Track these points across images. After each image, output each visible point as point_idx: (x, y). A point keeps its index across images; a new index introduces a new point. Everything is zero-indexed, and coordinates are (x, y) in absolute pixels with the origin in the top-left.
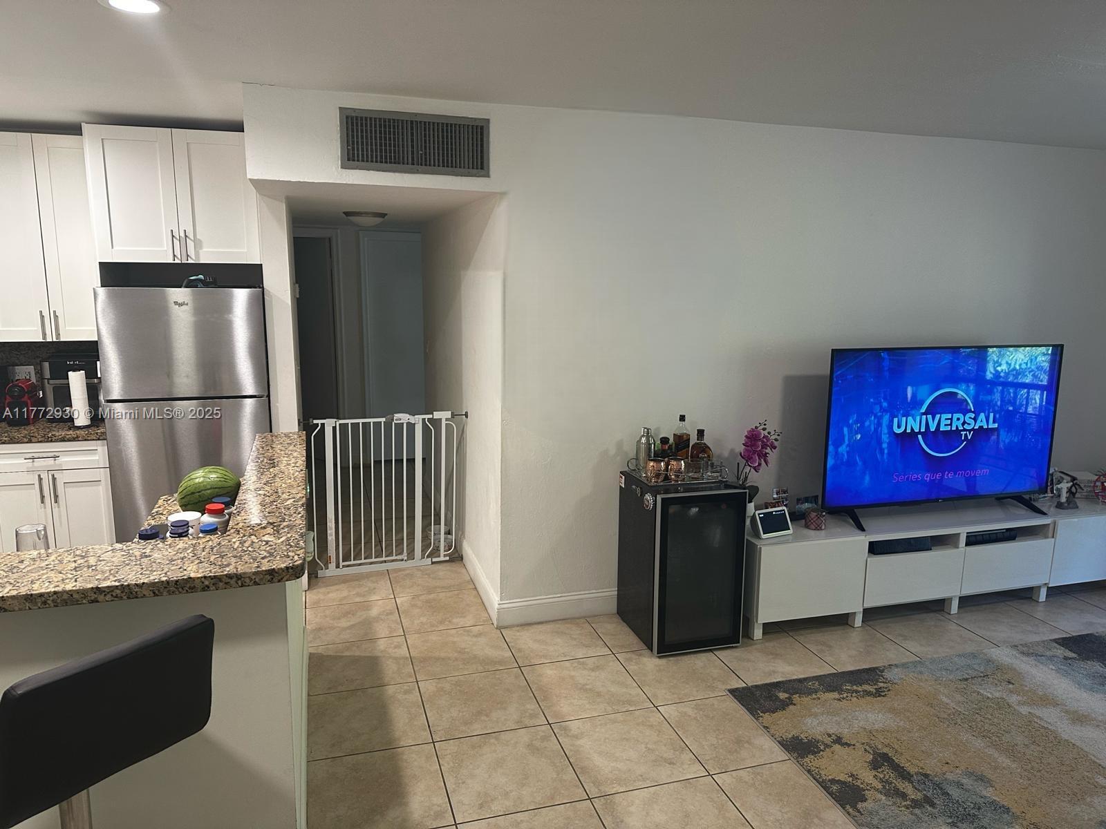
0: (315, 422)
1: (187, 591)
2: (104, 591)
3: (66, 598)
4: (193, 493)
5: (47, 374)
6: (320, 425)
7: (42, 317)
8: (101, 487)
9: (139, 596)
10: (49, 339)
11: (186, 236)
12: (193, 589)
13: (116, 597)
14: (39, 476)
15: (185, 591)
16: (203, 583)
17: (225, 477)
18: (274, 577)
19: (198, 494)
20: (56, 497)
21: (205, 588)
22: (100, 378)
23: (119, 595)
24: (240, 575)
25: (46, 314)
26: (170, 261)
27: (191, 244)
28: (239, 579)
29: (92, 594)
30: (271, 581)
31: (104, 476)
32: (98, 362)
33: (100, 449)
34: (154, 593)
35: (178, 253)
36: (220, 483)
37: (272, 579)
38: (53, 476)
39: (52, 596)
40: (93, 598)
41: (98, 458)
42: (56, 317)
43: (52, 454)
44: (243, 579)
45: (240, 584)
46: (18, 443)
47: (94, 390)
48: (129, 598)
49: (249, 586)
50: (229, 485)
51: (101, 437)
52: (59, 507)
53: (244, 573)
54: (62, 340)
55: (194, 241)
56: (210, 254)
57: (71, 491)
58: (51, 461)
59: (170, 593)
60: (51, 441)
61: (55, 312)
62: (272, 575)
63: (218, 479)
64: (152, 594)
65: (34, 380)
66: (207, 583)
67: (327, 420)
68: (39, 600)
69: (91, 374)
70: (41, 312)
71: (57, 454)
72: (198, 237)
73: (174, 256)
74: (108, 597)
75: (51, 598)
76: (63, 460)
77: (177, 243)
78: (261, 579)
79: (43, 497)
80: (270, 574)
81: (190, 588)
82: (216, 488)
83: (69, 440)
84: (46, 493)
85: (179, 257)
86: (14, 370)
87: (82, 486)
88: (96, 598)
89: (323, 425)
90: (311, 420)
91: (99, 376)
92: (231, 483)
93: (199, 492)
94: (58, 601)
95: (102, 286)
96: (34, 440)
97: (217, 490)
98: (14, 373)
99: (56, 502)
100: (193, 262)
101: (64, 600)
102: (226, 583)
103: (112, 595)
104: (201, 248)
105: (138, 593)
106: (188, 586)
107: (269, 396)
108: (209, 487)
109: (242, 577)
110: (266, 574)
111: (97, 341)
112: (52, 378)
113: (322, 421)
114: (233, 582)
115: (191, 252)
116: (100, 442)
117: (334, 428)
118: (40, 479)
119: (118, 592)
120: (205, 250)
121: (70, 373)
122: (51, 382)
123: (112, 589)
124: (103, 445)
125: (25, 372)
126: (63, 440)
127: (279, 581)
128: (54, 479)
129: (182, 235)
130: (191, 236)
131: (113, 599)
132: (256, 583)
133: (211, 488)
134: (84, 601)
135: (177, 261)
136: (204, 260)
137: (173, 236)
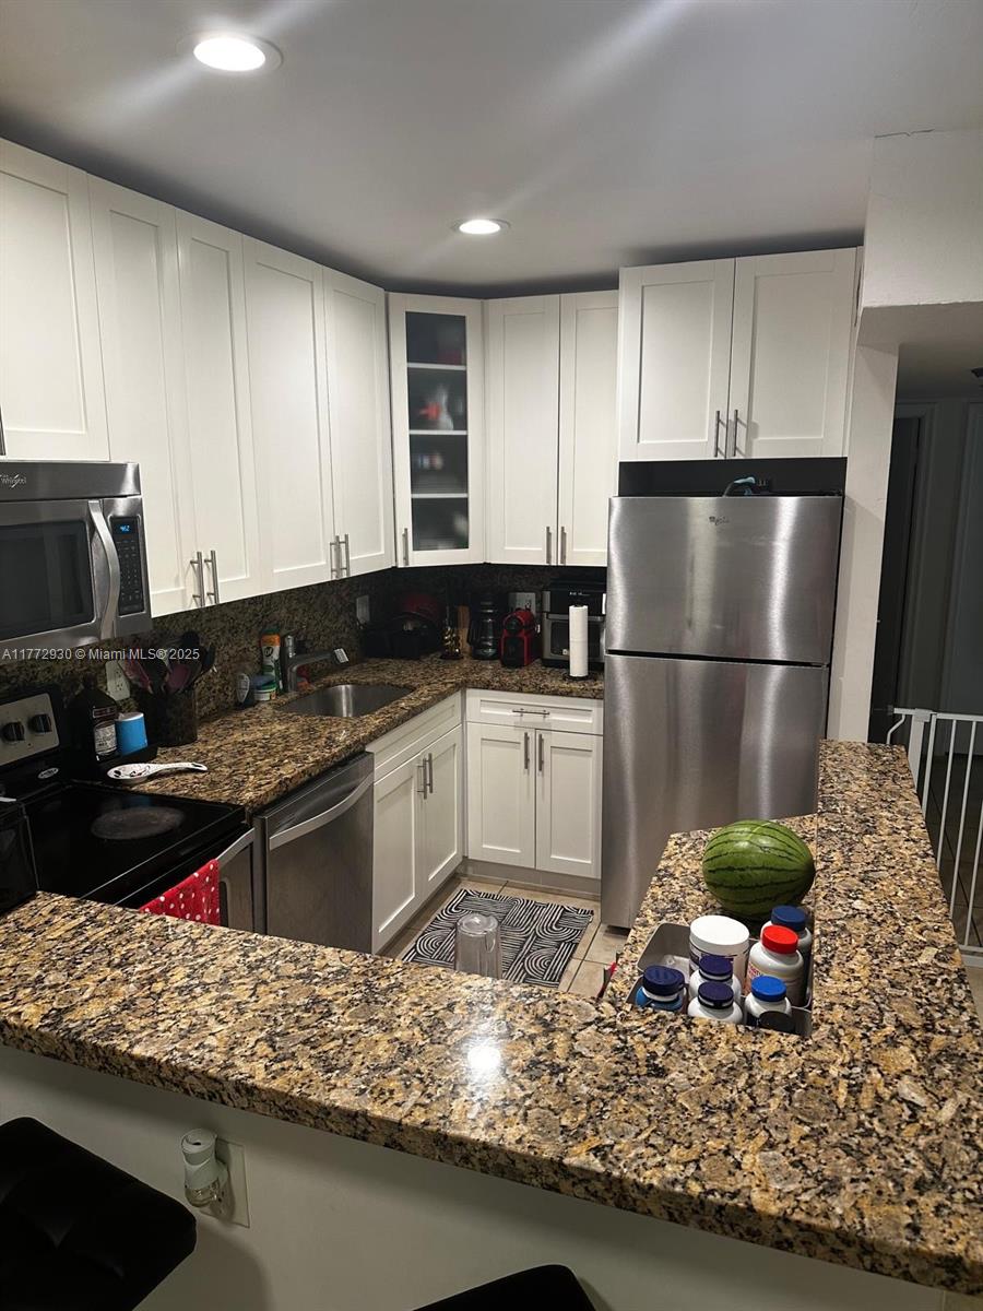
0: (897, 711)
1: (741, 1234)
2: (573, 1176)
3: (503, 1163)
4: (730, 869)
5: (547, 607)
6: (903, 717)
7: (549, 534)
8: (591, 760)
9: (640, 1209)
10: (554, 564)
11: (737, 419)
12: (753, 1235)
13: (592, 1195)
14: (526, 734)
15: (737, 1234)
16: (780, 1230)
17: (790, 850)
18: (960, 1280)
19: (738, 872)
20: (541, 762)
21: (783, 1245)
22: (604, 616)
23: (599, 1194)
24: (872, 1245)
25: (553, 531)
26: (711, 457)
27: (742, 430)
28: (866, 1252)
29: (551, 1173)
30: (949, 1285)
31: (595, 744)
32: (604, 595)
33: (594, 710)
34: (671, 1214)
35: (722, 446)
36: (779, 861)
37: (953, 1282)
38: (540, 736)
39: (480, 1151)
40: (550, 1181)
41: (590, 721)
42: (564, 534)
43: (541, 710)
44: (876, 1256)
45: (868, 1263)
46: (508, 691)
47: (595, 630)
48: (618, 1206)
49: (889, 1275)
50: (792, 865)
51: (597, 695)
52: (543, 775)
53: (883, 1244)
54: (567, 564)
55: (747, 427)
56: (768, 445)
57: (559, 758)
58: (540, 717)
59: (702, 1225)
60: (543, 693)
61: (563, 528)
62: (955, 1272)
63: (776, 853)
64: (666, 1216)
65: (533, 611)
66: (788, 1234)
67: (917, 710)
68: (457, 1150)
69: (595, 610)
70: (548, 528)
71: (547, 710)
72: (754, 420)
73: (717, 449)
74: (580, 1190)
75: (478, 1155)
76: (554, 718)
77: (722, 429)
78: (924, 1273)
79: (527, 760)
80: (950, 1270)
81: (749, 1231)
82: (771, 869)
83: (562, 695)
84: (531, 756)
85: (724, 451)
86: (515, 596)
87: (569, 754)
88: (555, 1183)
89: (909, 718)
90: (890, 707)
91: (604, 612)
92: (797, 864)
93: (742, 869)
94: (490, 1165)
95: (620, 495)
96: (524, 689)
97: (772, 872)
98: (515, 600)
99: (540, 769)
100: (742, 458)
101: (499, 1164)
102: (833, 1250)
103: (586, 1188)
104: (756, 436)
105: (638, 1203)
106: (745, 1226)
107: (829, 666)
108: (760, 865)
109: (874, 1250)
110: (937, 1265)
111: (605, 568)
112: (551, 612)
113: (909, 712)
114: (851, 1252)
115: (741, 443)
116: (595, 701)
117: (927, 726)
118: (527, 738)
119: (599, 1186)
120: (760, 438)
121: (571, 608)
122: (551, 616)
123: (588, 1176)
124: (599, 706)
125: (526, 600)
126: (555, 693)
127: (971, 1293)
128: (541, 740)
129: (732, 418)
130: (743, 417)
131: (588, 1197)
132: (907, 1276)
133: (763, 868)
134: (534, 1181)
135: (720, 457)
136: (756, 455)
137: (719, 420)
